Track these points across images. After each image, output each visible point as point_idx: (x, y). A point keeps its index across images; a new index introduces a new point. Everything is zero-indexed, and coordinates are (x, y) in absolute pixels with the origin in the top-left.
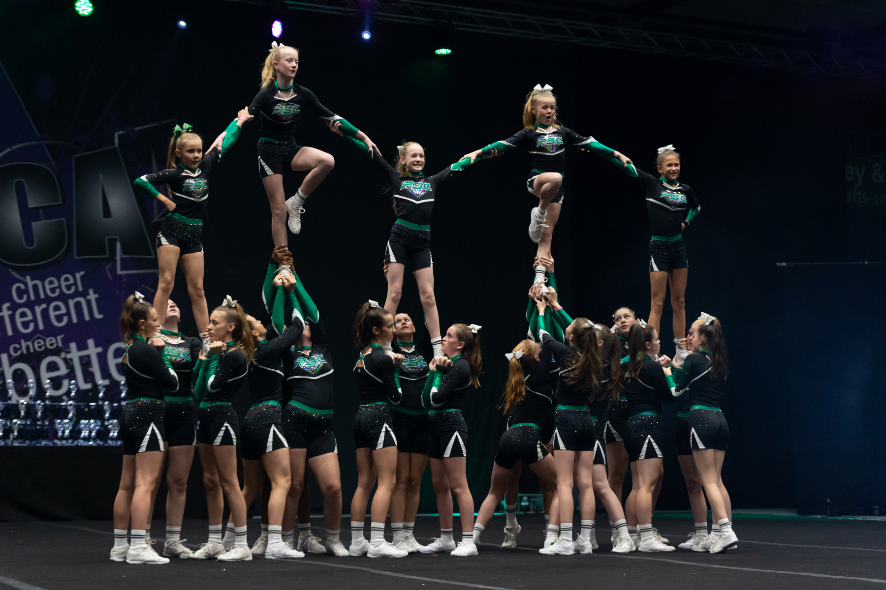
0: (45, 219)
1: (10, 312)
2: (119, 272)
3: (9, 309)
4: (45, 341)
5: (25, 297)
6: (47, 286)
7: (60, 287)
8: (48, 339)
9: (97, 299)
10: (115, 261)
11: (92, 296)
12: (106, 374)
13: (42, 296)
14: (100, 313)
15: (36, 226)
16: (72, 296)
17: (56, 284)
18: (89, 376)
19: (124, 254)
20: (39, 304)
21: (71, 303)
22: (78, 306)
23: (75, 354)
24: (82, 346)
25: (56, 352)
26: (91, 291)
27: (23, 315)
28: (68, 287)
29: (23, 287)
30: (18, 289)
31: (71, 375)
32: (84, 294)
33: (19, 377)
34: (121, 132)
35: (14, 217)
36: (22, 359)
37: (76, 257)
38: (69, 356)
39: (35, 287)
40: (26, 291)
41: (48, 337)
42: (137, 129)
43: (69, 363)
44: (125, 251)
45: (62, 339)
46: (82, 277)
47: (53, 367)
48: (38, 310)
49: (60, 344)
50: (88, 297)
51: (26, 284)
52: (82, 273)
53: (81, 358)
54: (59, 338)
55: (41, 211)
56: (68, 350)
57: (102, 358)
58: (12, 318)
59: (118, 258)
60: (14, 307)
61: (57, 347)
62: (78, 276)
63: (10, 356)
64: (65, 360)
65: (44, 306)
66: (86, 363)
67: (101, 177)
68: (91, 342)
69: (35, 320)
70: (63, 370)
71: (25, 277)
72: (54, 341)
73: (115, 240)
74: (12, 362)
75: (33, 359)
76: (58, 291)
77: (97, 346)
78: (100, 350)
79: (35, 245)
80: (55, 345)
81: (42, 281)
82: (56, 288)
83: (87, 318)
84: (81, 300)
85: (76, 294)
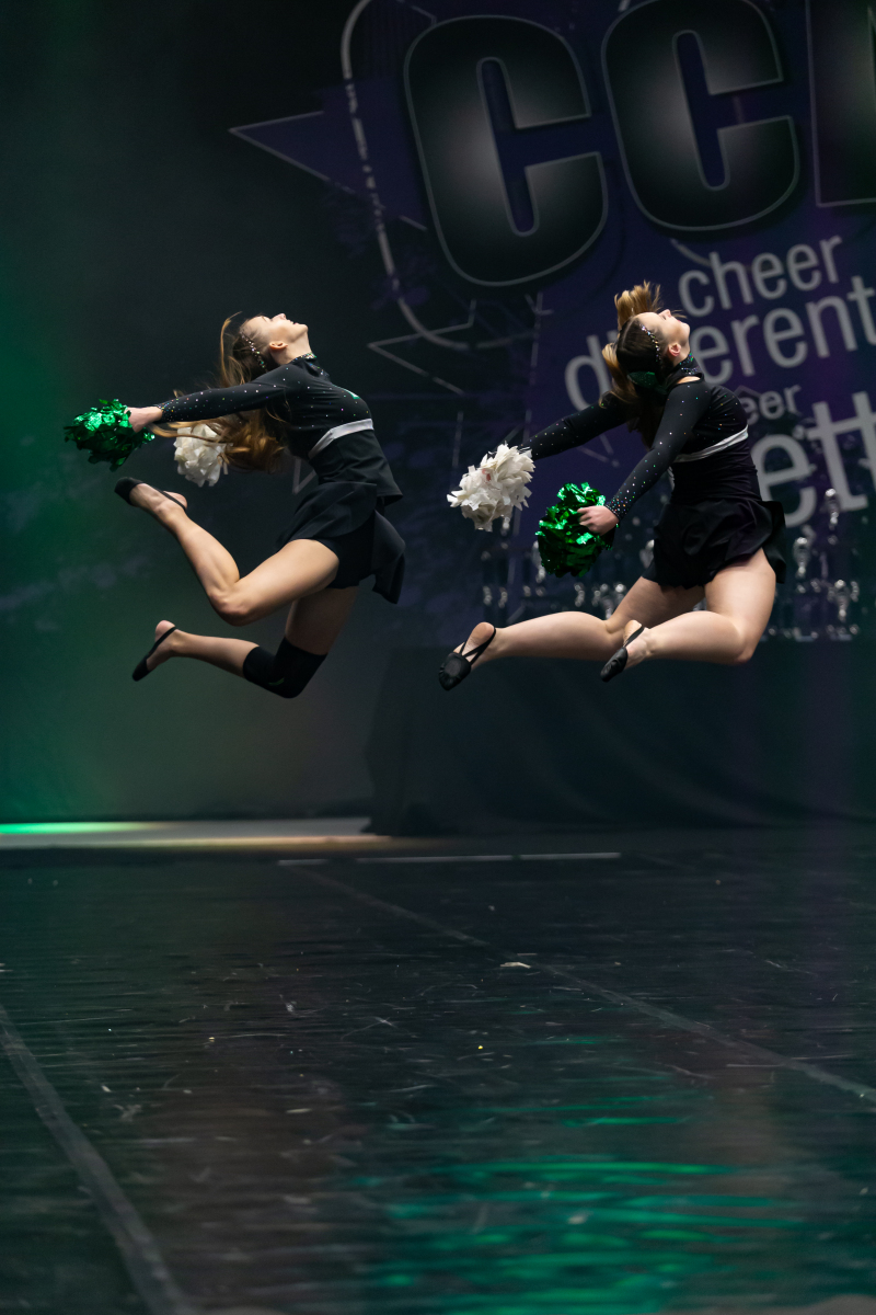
0: (748, 120)
4: (757, 400)
5: (709, 302)
6: (758, 275)
7: (786, 275)
8: (763, 398)
9: (870, 300)
11: (860, 293)
13: (748, 297)
15: (724, 134)
16: (815, 296)
17: (778, 269)
20: (742, 318)
21: (814, 311)
22: (829, 317)
23: (826, 429)
24: (843, 410)
25: (784, 426)
26: (857, 282)
28: (806, 275)
29: (703, 278)
30: (694, 283)
31: (820, 480)
32: (843, 289)
35: (675, 118)
37: (820, 205)
38: (812, 434)
39: (731, 278)
40: (712, 289)
41: (763, 391)
43: (813, 451)
45: (797, 397)
46: (836, 251)
47: (778, 460)
48: (740, 330)
49: (792, 408)
50: (852, 297)
51: (709, 272)
52: (836, 240)
54: (789, 393)
55: (737, 101)
56: (809, 420)
61: (787, 413)
62: (827, 247)
64: (805, 444)
65: (752, 321)
66: (852, 448)
68: (861, 400)
69: (733, 354)
70: (802, 468)
71: (707, 257)
72: (778, 399)
76: (782, 285)
79: (727, 181)
80: (780, 412)
81: (747, 262)
82: (780, 277)
83: (850, 343)
84: (836, 302)
85: (825, 290)
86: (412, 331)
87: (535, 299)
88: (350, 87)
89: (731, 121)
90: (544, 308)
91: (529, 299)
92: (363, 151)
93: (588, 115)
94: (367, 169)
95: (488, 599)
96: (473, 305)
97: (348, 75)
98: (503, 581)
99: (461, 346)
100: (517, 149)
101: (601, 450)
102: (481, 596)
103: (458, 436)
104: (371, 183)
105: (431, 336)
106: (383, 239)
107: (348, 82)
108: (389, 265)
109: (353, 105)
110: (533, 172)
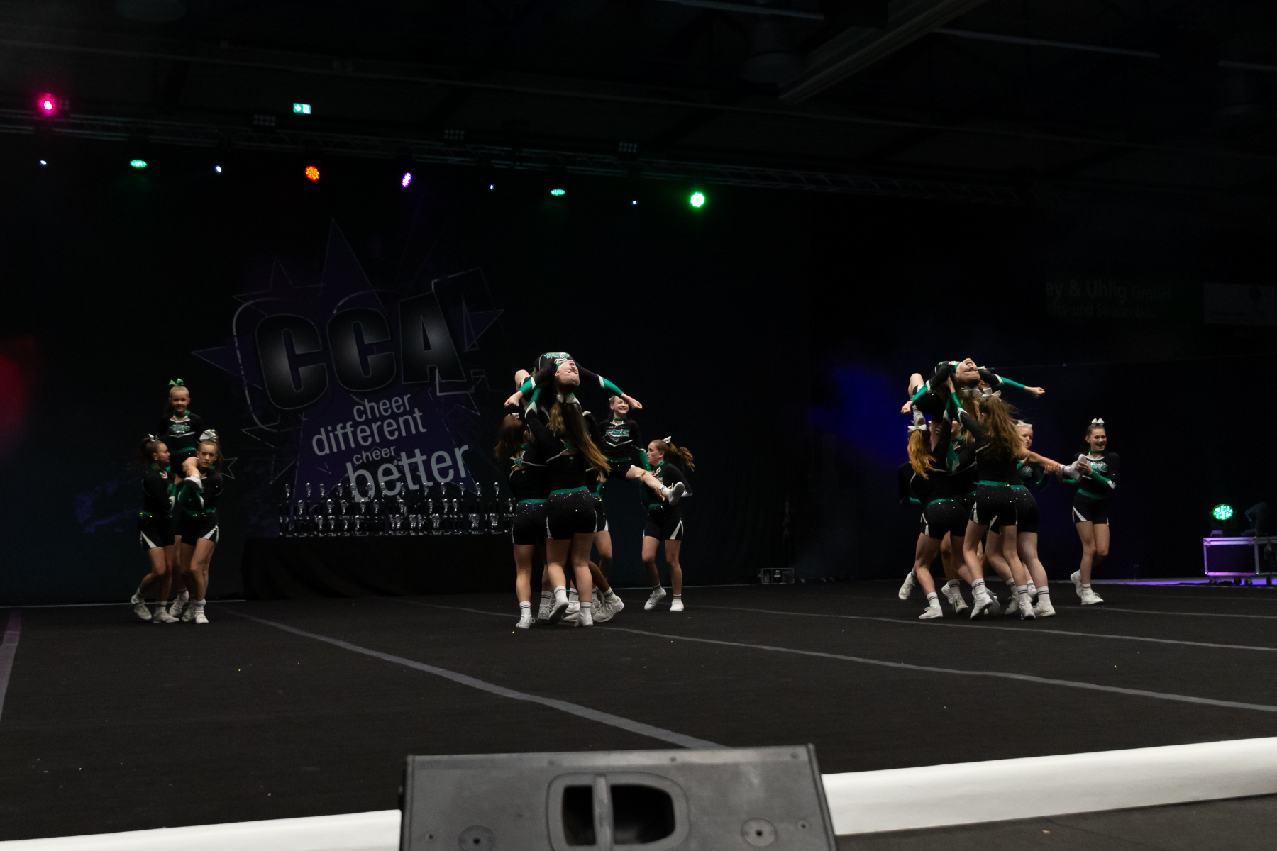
0: (378, 353)
1: (352, 429)
2: (438, 394)
3: (351, 426)
4: (381, 451)
5: (364, 416)
6: (382, 407)
7: (391, 407)
8: (383, 450)
9: (421, 416)
10: (435, 385)
11: (417, 414)
12: (430, 476)
13: (378, 415)
14: (424, 428)
15: (369, 358)
16: (402, 415)
17: (388, 405)
18: (417, 479)
19: (442, 379)
20: (376, 423)
21: (401, 420)
22: (406, 422)
23: (405, 461)
24: (411, 455)
25: (390, 460)
26: (416, 410)
27: (363, 431)
28: (398, 408)
29: (362, 408)
30: (358, 410)
31: (402, 478)
32: (411, 413)
33: (361, 481)
34: (437, 280)
35: (353, 352)
36: (362, 466)
37: (403, 384)
38: (400, 463)
39: (372, 408)
40: (365, 412)
41: (383, 448)
42: (449, 277)
43: (400, 469)
44: (442, 376)
45: (394, 450)
46: (409, 399)
47: (388, 472)
48: (375, 426)
49: (393, 454)
50: (414, 415)
51: (364, 406)
52: (409, 396)
53: (410, 465)
54: (392, 449)
55: (374, 347)
56: (399, 458)
57: (427, 464)
58: (354, 433)
59: (437, 383)
60: (356, 424)
61: (391, 455)
62: (406, 398)
63: (353, 465)
64: (397, 466)
65: (379, 423)
66: (414, 468)
68: (417, 452)
69: (372, 435)
70: (396, 475)
71: (363, 400)
72: (388, 451)
73: (435, 368)
74: (355, 469)
75: (372, 467)
76: (390, 411)
77: (422, 454)
78: (425, 457)
79: (370, 374)
80: (389, 455)
81: (378, 403)
82: (388, 408)
83: (414, 432)
84: (409, 417)
85: (405, 413)
86: (257, 425)
87: (301, 414)
88: (235, 338)
89: (372, 353)
90: (305, 418)
91: (299, 414)
92: (240, 361)
93: (321, 350)
94: (241, 367)
95: (282, 521)
96: (279, 416)
97: (235, 334)
98: (288, 514)
99: (275, 431)
100: (295, 361)
101: (326, 469)
102: (279, 519)
103: (273, 463)
104: (243, 372)
105: (264, 427)
106: (247, 392)
107: (235, 336)
108: (249, 402)
109: (237, 344)
110: (302, 370)
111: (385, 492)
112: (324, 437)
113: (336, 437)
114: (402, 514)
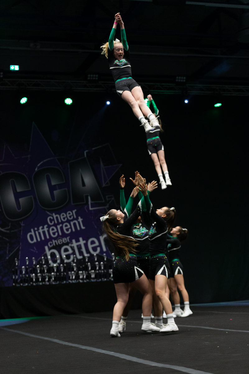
0: (59, 189)
1: (47, 229)
2: (90, 209)
3: (47, 227)
4: (62, 240)
5: (53, 222)
6: (62, 217)
7: (67, 217)
9: (82, 221)
10: (88, 204)
11: (80, 220)
12: (88, 252)
13: (60, 221)
14: (84, 226)
15: (55, 192)
16: (72, 220)
18: (81, 253)
20: (59, 225)
21: (72, 223)
22: (75, 224)
23: (75, 244)
24: (78, 241)
25: (67, 244)
26: (79, 218)
27: (53, 229)
28: (70, 217)
29: (52, 218)
30: (50, 219)
31: (74, 253)
32: (77, 219)
33: (53, 255)
34: (87, 151)
35: (46, 189)
36: (54, 248)
37: (72, 204)
38: (72, 245)
39: (57, 218)
40: (53, 220)
41: (63, 238)
42: (93, 149)
43: (73, 248)
44: (92, 200)
45: (69, 239)
46: (76, 212)
47: (66, 250)
48: (59, 227)
49: (68, 241)
52: (75, 210)
55: (57, 186)
56: (71, 243)
57: (86, 245)
58: (48, 231)
59: (90, 203)
60: (49, 227)
62: (74, 212)
63: (48, 247)
64: (71, 247)
65: (61, 225)
66: (79, 247)
67: (80, 170)
68: (81, 239)
69: (58, 231)
70: (70, 251)
71: (52, 214)
72: (66, 239)
73: (88, 196)
74: (50, 249)
75: (58, 247)
76: (66, 219)
78: (85, 242)
79: (56, 200)
80: (66, 241)
81: (60, 215)
82: (65, 217)
83: (79, 229)
84: (76, 221)
85: (74, 219)
87: (21, 222)
89: (56, 189)
90: (23, 224)
91: (20, 222)
93: (30, 189)
95: (14, 277)
96: (10, 224)
98: (17, 274)
99: (8, 231)
100: (17, 196)
101: (35, 250)
102: (13, 277)
103: (8, 248)
105: (2, 230)
110: (21, 200)
111: (66, 261)
112: (33, 233)
113: (39, 233)
114: (75, 272)
